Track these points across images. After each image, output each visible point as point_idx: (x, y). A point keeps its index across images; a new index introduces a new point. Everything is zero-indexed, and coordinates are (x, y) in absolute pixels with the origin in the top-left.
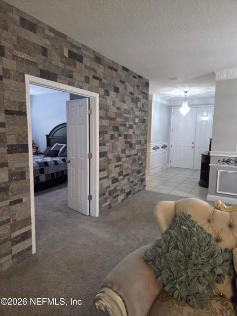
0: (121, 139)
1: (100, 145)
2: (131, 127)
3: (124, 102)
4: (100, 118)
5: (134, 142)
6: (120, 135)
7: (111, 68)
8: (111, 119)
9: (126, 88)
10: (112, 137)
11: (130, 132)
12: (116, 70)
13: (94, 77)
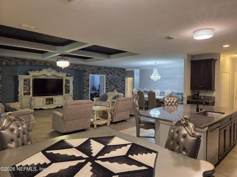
0: (114, 85)
1: (106, 86)
2: (117, 82)
3: (114, 76)
4: (106, 80)
5: (119, 86)
6: (113, 84)
7: (109, 69)
8: (109, 80)
9: (115, 72)
10: (110, 85)
11: (117, 83)
12: (111, 69)
13: (104, 72)
